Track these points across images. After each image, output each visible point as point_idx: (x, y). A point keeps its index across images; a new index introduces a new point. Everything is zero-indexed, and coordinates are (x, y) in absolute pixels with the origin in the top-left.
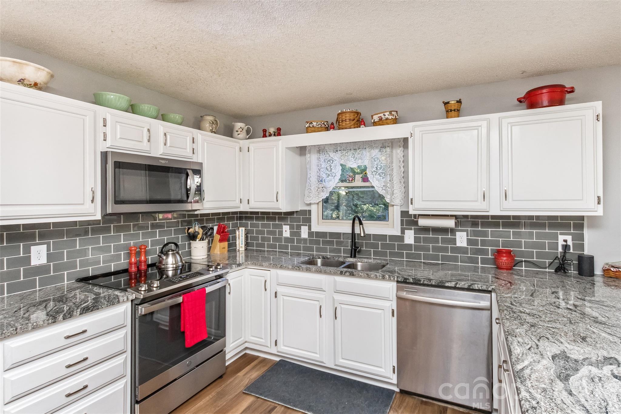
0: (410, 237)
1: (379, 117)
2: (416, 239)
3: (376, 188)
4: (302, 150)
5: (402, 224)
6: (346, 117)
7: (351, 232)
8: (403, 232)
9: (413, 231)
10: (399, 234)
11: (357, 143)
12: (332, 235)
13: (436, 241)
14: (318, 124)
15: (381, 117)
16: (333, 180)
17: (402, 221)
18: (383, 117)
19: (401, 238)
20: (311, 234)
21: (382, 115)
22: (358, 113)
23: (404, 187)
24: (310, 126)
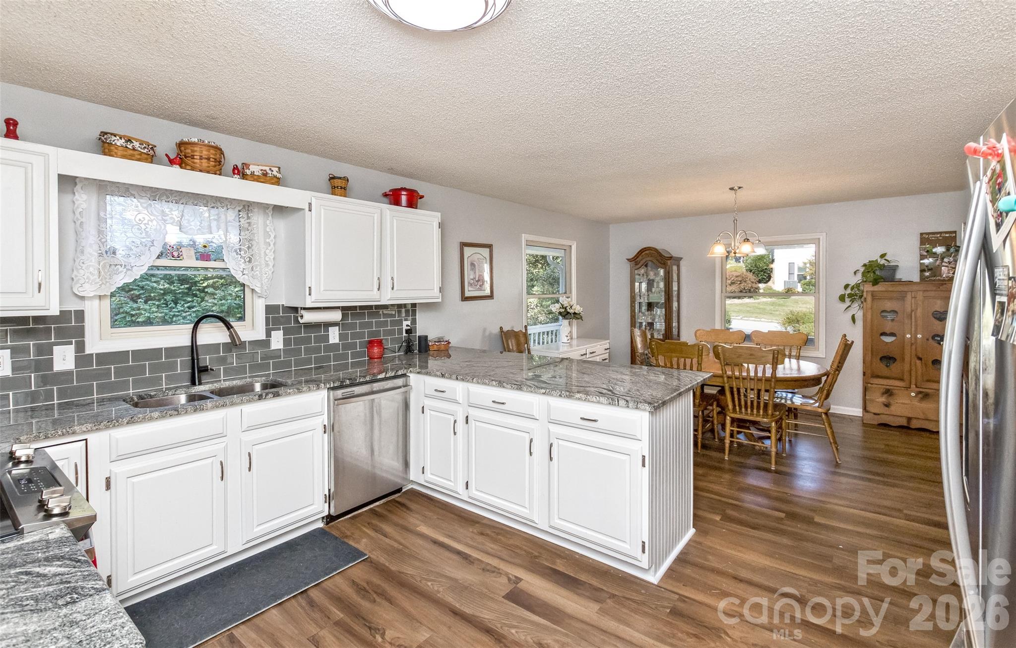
0: (277, 341)
1: (262, 170)
2: (286, 342)
3: (233, 272)
4: (67, 182)
5: (267, 324)
6: (193, 151)
7: (190, 344)
8: (268, 334)
9: (282, 331)
10: (263, 337)
11: (204, 197)
12: (139, 354)
13: (308, 340)
14: (143, 147)
15: (265, 171)
16: (147, 252)
17: (267, 319)
18: (269, 172)
19: (266, 343)
20: (82, 359)
21: (267, 169)
22: (220, 150)
23: (273, 272)
24: (128, 146)
